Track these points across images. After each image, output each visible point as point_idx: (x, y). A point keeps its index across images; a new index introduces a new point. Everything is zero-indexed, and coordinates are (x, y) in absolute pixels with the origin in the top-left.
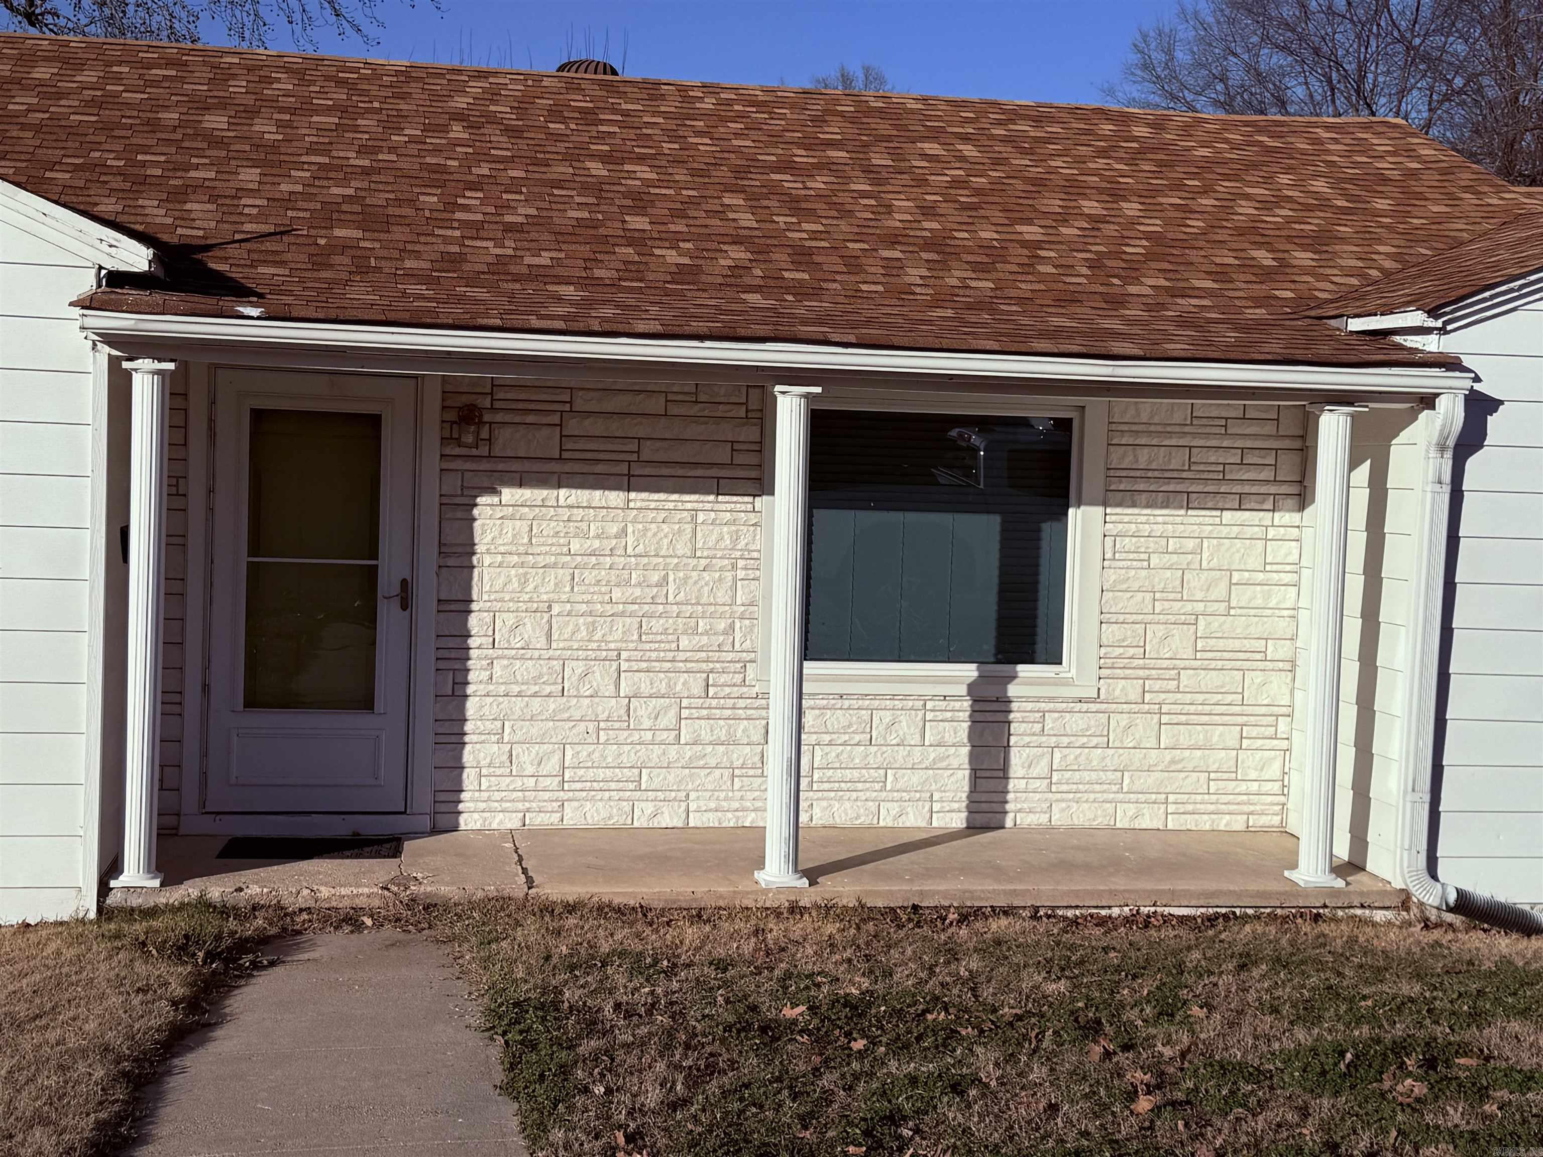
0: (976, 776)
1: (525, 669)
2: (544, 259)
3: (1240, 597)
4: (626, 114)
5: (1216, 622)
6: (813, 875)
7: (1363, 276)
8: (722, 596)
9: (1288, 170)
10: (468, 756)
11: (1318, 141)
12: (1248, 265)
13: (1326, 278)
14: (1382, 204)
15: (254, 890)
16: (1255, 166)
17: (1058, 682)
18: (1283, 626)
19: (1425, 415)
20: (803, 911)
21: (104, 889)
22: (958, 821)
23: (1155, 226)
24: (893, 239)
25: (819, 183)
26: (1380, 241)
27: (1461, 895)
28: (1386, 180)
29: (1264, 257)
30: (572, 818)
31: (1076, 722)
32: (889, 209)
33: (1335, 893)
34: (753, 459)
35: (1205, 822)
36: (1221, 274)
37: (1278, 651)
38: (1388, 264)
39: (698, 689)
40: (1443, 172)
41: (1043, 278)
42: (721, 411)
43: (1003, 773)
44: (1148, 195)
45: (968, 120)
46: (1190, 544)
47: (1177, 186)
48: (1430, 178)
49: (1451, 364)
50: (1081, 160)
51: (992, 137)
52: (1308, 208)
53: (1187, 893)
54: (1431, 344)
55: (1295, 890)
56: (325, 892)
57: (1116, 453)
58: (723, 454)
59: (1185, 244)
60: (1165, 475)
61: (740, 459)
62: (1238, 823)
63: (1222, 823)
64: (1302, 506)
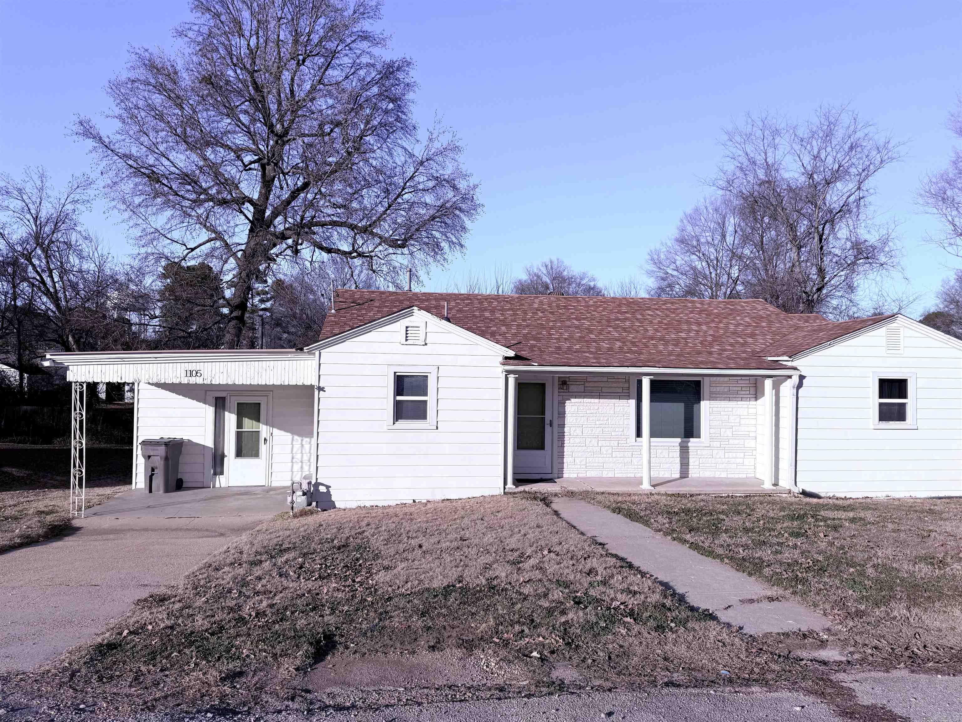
0: (682, 464)
1: (577, 440)
2: (578, 347)
3: (743, 422)
4: (574, 306)
5: (737, 428)
6: (654, 486)
7: (765, 345)
8: (621, 423)
9: (738, 315)
10: (565, 460)
11: (742, 306)
12: (737, 342)
13: (756, 345)
14: (764, 324)
15: (534, 489)
16: (730, 314)
17: (701, 443)
18: (753, 429)
19: (789, 380)
20: (653, 494)
21: (505, 488)
22: (678, 476)
23: (711, 332)
24: (652, 338)
25: (628, 323)
26: (766, 335)
27: (803, 490)
28: (763, 317)
29: (741, 340)
30: (589, 474)
31: (704, 452)
32: (647, 330)
33: (774, 490)
34: (627, 391)
35: (737, 476)
36: (731, 345)
37: (752, 434)
38: (771, 341)
39: (616, 445)
40: (777, 315)
41: (691, 347)
42: (620, 380)
43: (688, 464)
44: (707, 324)
45: (655, 304)
46: (730, 409)
47: (713, 321)
48: (774, 316)
49: (795, 369)
50: (687, 314)
51: (663, 309)
52: (746, 326)
53: (740, 491)
54: (789, 364)
55: (764, 490)
56: (549, 489)
57: (712, 388)
58: (620, 390)
59: (720, 337)
60: (724, 393)
61: (625, 391)
62: (744, 476)
63: (741, 476)
64: (756, 400)
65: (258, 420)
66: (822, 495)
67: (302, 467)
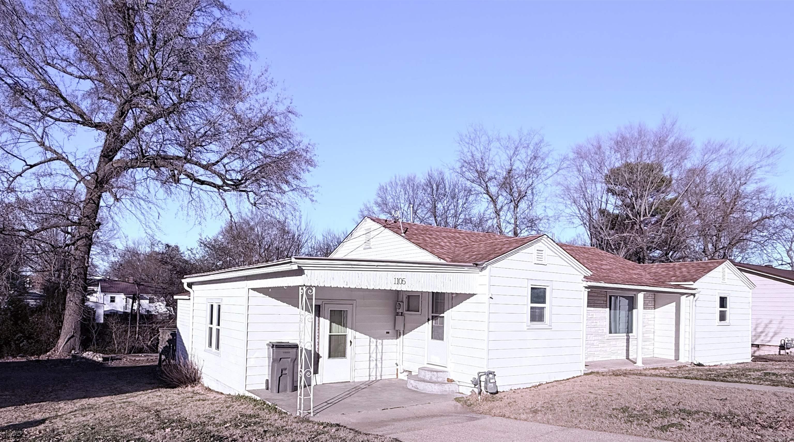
17: (634, 336)
19: (691, 296)
43: (629, 350)
49: (696, 289)
64: (655, 309)
65: (345, 326)
66: (704, 364)
67: (376, 365)
